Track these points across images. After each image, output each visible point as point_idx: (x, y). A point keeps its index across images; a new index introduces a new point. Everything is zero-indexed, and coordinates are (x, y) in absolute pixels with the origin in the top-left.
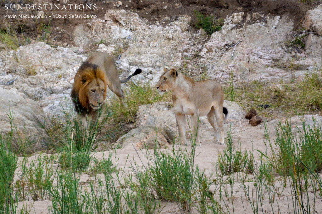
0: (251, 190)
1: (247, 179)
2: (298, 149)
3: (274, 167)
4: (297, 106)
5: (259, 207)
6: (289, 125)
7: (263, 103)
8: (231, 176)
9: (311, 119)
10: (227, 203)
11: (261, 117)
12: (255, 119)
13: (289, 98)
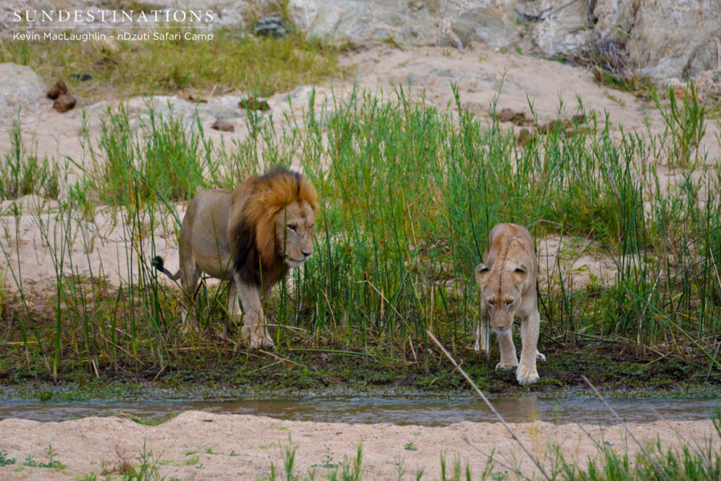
0: (51, 228)
1: (46, 208)
2: (140, 158)
3: (95, 189)
4: (140, 80)
5: (66, 259)
6: (126, 113)
7: (79, 71)
8: (18, 201)
9: (166, 104)
10: (8, 250)
11: (75, 96)
12: (64, 100)
13: (127, 65)
